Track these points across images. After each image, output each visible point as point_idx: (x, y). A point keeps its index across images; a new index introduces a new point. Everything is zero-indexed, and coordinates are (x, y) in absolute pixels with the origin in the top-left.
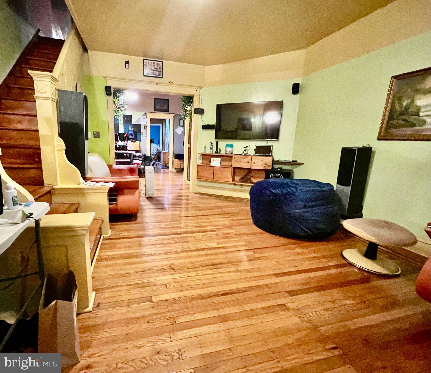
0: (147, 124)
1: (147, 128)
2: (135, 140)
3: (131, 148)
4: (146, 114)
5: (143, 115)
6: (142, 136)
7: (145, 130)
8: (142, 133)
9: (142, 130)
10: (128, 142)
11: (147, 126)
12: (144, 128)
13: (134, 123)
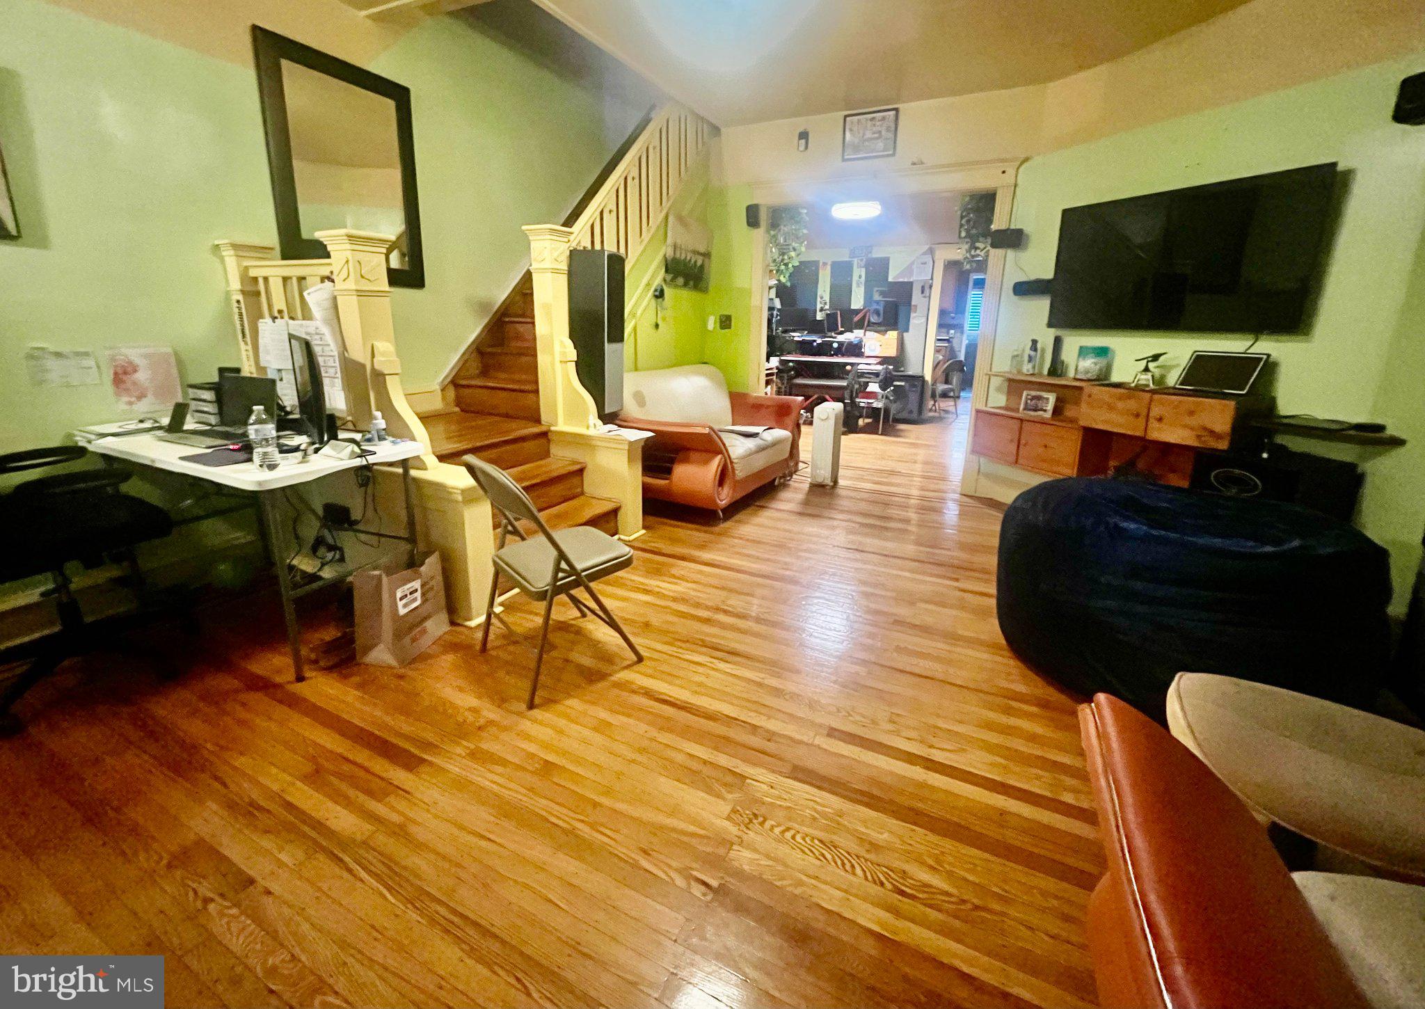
0: (932, 279)
1: (930, 293)
2: (883, 328)
3: (874, 350)
4: (931, 251)
5: (924, 254)
6: (913, 315)
7: (925, 297)
8: (916, 306)
9: (916, 298)
10: (867, 332)
11: (931, 287)
12: (923, 292)
13: (894, 278)
